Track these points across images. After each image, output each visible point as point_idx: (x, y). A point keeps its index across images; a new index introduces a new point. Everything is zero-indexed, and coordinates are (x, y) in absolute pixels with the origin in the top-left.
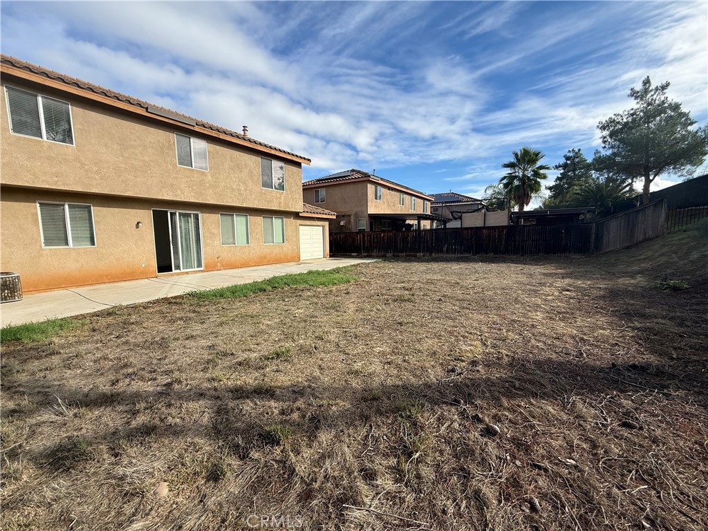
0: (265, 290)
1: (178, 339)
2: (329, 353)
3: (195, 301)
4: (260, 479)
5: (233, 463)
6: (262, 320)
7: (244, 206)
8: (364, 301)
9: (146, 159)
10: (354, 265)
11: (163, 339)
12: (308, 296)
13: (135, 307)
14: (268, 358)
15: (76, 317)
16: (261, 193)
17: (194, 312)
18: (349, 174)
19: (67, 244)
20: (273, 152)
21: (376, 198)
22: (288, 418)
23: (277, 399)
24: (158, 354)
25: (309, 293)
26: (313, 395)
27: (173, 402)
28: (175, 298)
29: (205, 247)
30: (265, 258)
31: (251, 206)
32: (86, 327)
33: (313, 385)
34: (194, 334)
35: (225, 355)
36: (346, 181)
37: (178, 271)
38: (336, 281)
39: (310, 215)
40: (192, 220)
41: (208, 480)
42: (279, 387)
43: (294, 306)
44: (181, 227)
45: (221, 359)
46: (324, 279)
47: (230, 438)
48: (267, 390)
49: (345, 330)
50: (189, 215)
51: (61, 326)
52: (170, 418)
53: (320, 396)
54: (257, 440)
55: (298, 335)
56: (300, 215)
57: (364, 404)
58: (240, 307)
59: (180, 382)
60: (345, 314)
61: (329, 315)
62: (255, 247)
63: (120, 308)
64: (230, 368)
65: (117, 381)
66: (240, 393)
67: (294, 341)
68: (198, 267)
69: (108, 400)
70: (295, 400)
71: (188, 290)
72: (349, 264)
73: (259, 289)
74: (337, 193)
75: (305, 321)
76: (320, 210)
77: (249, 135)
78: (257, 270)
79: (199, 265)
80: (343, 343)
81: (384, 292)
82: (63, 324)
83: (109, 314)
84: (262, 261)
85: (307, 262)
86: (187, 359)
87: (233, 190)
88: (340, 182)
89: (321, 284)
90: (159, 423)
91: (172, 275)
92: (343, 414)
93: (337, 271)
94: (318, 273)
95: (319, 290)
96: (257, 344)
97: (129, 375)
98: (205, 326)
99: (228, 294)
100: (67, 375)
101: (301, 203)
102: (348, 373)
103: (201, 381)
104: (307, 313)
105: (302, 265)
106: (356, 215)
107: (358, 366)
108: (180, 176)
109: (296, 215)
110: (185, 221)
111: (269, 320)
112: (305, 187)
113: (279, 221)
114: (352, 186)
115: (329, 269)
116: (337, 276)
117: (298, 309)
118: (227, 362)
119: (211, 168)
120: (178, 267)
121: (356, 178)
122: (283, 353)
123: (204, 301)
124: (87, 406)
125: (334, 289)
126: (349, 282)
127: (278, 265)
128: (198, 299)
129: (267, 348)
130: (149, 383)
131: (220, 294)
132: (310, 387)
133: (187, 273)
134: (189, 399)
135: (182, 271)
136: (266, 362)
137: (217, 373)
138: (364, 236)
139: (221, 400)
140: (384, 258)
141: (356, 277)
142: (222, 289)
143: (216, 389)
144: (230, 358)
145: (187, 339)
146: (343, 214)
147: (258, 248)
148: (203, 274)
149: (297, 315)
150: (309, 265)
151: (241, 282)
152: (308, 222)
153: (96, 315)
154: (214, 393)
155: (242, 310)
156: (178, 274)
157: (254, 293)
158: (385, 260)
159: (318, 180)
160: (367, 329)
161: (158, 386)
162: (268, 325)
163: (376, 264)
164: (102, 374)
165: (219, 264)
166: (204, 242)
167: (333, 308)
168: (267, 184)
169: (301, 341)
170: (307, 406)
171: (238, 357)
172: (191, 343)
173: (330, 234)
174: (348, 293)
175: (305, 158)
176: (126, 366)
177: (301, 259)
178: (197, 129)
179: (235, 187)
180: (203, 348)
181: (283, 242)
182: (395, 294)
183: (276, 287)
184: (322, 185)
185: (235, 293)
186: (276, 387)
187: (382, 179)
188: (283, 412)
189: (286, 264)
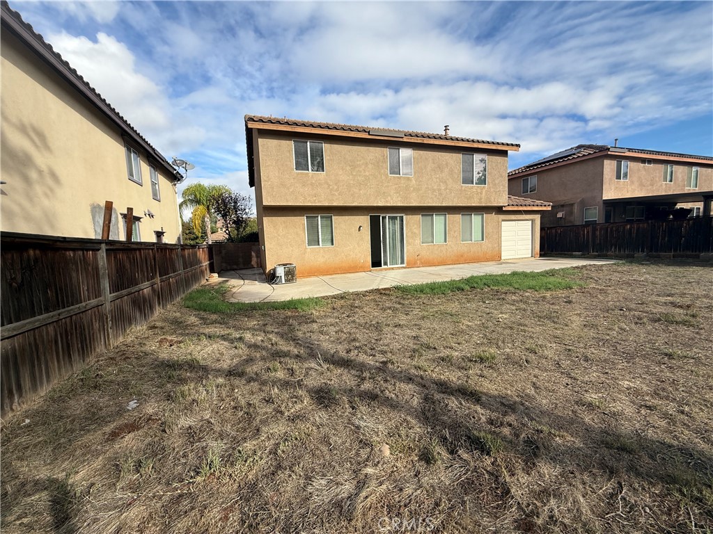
0: (463, 290)
1: (389, 325)
2: (546, 370)
3: (400, 294)
4: (470, 482)
5: (443, 454)
6: (462, 319)
7: (444, 205)
8: (597, 315)
9: (367, 173)
10: (577, 267)
11: (378, 323)
12: (514, 301)
13: (357, 294)
14: (471, 361)
15: (323, 298)
16: (461, 190)
17: (400, 303)
18: (574, 151)
19: (319, 245)
20: (475, 145)
21: (618, 177)
22: (497, 430)
23: (483, 406)
24: (375, 335)
25: (514, 297)
26: (527, 415)
27: (388, 378)
28: (385, 289)
29: (407, 246)
30: (462, 256)
31: (450, 204)
32: (329, 306)
33: (527, 403)
34: (401, 323)
35: (429, 347)
36: (569, 162)
37: (386, 267)
38: (550, 286)
39: (516, 208)
40: (398, 222)
41: (420, 459)
42: (486, 394)
43: (496, 309)
44: (389, 229)
45: (425, 351)
46: (533, 283)
47: (438, 428)
48: (471, 393)
49: (568, 347)
50: (395, 218)
51: (316, 303)
52: (387, 391)
53: (537, 419)
54: (465, 441)
55: (503, 342)
56: (504, 209)
57: (605, 451)
58: (438, 304)
59: (393, 363)
60: (566, 328)
61: (543, 325)
62: (453, 246)
63: (348, 294)
64: (434, 361)
65: (350, 350)
66: (444, 387)
67: (498, 347)
68: (401, 264)
69: (345, 364)
70: (505, 414)
71: (394, 284)
72: (569, 266)
73: (456, 288)
74: (554, 178)
75: (511, 328)
76: (529, 201)
77: (451, 134)
78: (454, 268)
79: (402, 262)
80: (566, 363)
81: (633, 306)
82: (317, 301)
83: (342, 298)
84: (459, 260)
85: (510, 261)
86: (397, 344)
87: (434, 190)
88: (559, 164)
89: (530, 288)
90: (379, 392)
91: (381, 270)
92: (572, 452)
93: (552, 273)
94: (525, 275)
95: (527, 294)
96: (459, 344)
97: (356, 348)
98: (409, 317)
99: (428, 290)
100: (321, 338)
101: (506, 195)
102: (577, 403)
103: (409, 366)
104: (513, 319)
105: (504, 265)
106: (583, 204)
107: (592, 397)
108: (391, 184)
109: (499, 210)
110: (392, 223)
111: (470, 321)
112: (510, 177)
113: (479, 217)
114: (578, 166)
115: (539, 271)
116: (552, 279)
117: (501, 313)
118: (430, 354)
119: (415, 173)
120: (386, 264)
121: (584, 155)
122: (488, 358)
123: (407, 295)
124: (334, 364)
125: (548, 294)
126: (571, 288)
127: (476, 265)
128: (403, 292)
129: (468, 350)
130: (371, 357)
131: (420, 289)
132: (523, 404)
133: (393, 269)
134: (400, 380)
135: (389, 266)
136: (469, 364)
137: (422, 363)
138: (594, 230)
139: (427, 389)
140: (630, 258)
141: (582, 283)
142: (422, 285)
143: (422, 378)
144: (432, 351)
145: (396, 326)
146: (562, 204)
147: (456, 245)
148: (404, 270)
149: (500, 320)
150: (511, 265)
151: (439, 280)
152: (513, 217)
153: (334, 297)
154: (421, 380)
155: (441, 307)
156: (386, 269)
157: (452, 291)
158: (631, 262)
159: (528, 167)
160: (605, 353)
161: (376, 362)
162: (468, 326)
163: (614, 267)
164: (340, 343)
165: (418, 262)
166: (407, 241)
167: (549, 318)
168: (468, 180)
169: (508, 350)
170: (520, 426)
171: (440, 352)
172: (398, 331)
173: (542, 229)
174: (570, 302)
175: (512, 145)
176: (354, 340)
177: (502, 258)
178: (405, 139)
179: (435, 187)
180: (408, 337)
181: (483, 240)
182: (655, 311)
183: (474, 287)
184: (533, 171)
185: (434, 289)
186: (481, 393)
187: (630, 150)
188: (491, 422)
189: (485, 263)
